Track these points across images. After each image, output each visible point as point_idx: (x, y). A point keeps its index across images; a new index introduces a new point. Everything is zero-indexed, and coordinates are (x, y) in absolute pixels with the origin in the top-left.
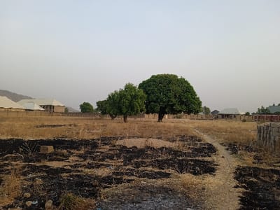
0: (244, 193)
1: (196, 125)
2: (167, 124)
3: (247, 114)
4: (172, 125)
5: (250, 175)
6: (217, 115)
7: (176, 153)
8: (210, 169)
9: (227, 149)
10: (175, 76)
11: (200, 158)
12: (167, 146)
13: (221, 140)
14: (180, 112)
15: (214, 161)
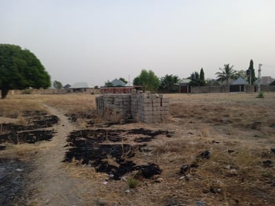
0: (70, 149)
1: (46, 99)
2: (11, 100)
3: (96, 88)
4: (19, 101)
5: (80, 136)
6: (68, 90)
7: (16, 127)
8: (47, 137)
9: (69, 119)
10: (18, 47)
11: (41, 129)
12: (7, 122)
13: (66, 112)
14: (27, 86)
15: (53, 130)
